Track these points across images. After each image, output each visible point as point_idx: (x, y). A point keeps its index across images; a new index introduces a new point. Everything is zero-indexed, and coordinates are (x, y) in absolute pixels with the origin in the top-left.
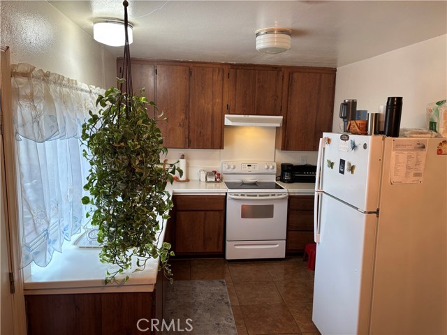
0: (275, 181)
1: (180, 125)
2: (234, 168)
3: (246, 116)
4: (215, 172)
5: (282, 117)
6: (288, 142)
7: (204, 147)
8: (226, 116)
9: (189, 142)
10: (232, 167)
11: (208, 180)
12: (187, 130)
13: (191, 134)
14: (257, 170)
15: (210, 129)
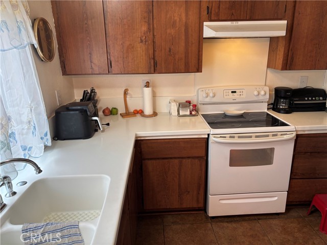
0: (266, 111)
1: (142, 41)
2: (214, 97)
3: (235, 23)
4: (189, 102)
5: (285, 22)
6: (292, 58)
7: (175, 71)
8: (205, 23)
9: (155, 64)
10: (211, 95)
11: (181, 114)
12: (151, 47)
13: (157, 54)
14: (244, 98)
15: (183, 44)
